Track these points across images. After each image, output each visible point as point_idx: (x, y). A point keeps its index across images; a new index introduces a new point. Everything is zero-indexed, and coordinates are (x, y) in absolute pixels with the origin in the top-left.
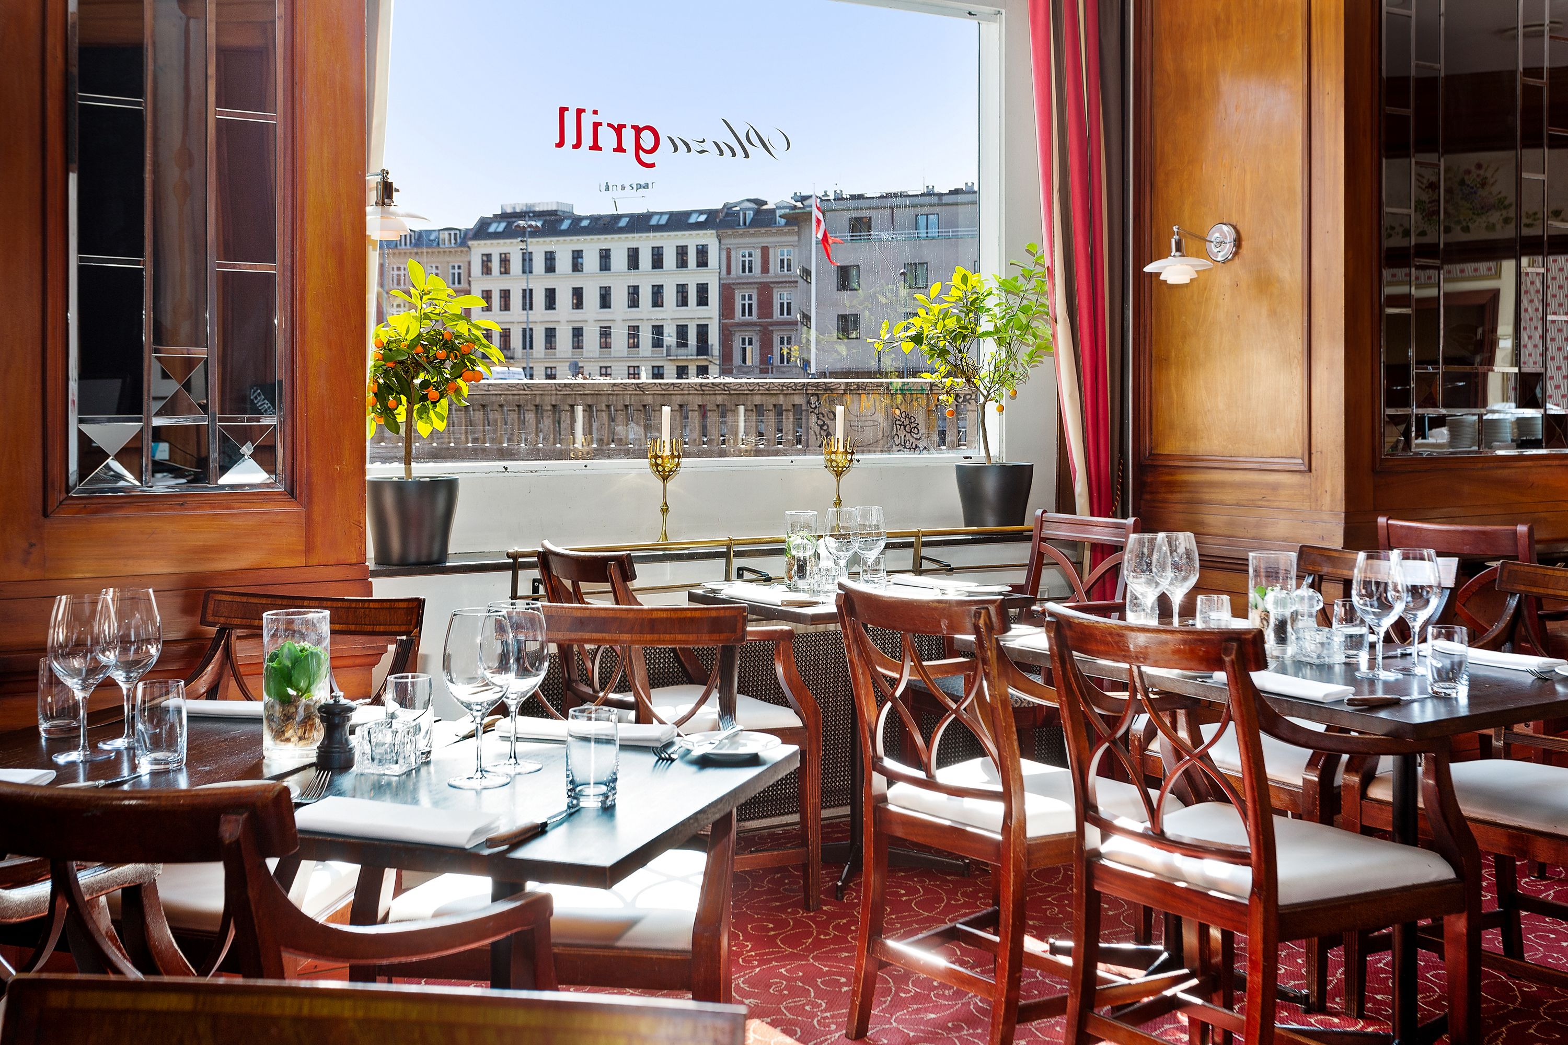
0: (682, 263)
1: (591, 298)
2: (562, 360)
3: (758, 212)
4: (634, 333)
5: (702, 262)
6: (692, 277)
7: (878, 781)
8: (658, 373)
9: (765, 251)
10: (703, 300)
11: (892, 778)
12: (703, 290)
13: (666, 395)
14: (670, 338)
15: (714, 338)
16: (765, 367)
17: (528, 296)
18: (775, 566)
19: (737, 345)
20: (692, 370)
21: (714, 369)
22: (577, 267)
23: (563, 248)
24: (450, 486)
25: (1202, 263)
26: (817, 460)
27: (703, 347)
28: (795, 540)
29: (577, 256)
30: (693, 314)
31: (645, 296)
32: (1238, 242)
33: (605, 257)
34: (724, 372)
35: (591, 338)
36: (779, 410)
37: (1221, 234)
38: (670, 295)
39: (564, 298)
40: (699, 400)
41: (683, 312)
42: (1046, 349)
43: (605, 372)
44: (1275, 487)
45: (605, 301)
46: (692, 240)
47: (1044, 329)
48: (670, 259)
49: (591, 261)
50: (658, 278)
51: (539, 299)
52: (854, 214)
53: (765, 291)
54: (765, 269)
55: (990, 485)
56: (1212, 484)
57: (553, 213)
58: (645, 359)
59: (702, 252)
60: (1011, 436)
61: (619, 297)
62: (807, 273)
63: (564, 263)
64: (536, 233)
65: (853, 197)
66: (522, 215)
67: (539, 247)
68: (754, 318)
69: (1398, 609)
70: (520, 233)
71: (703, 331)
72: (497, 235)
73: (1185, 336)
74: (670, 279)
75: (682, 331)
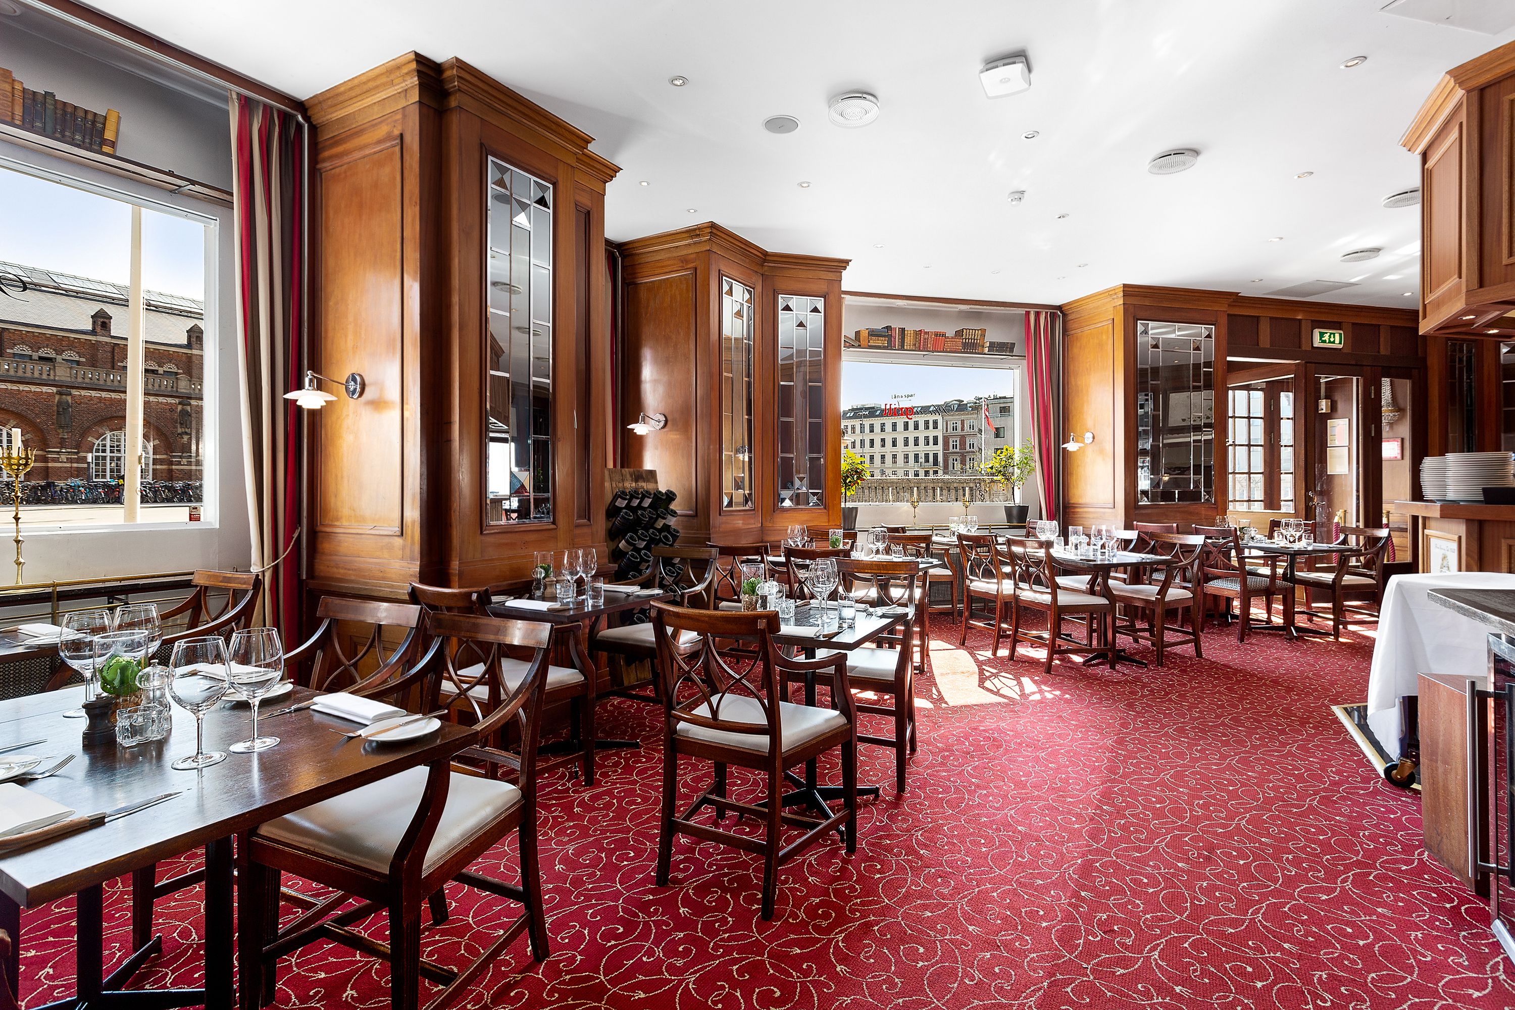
0: (927, 428)
1: (889, 443)
2: (877, 468)
3: (959, 405)
4: (906, 457)
5: (935, 427)
6: (931, 433)
7: (968, 582)
8: (917, 475)
9: (963, 422)
10: (936, 443)
11: (972, 581)
12: (936, 439)
13: (919, 482)
14: (922, 460)
15: (940, 459)
16: (963, 471)
17: (862, 442)
18: (947, 533)
19: (950, 462)
20: (931, 472)
21: (940, 472)
22: (883, 430)
23: (877, 422)
24: (856, 508)
25: (1081, 445)
26: (960, 504)
27: (936, 463)
28: (951, 525)
29: (883, 425)
30: (931, 448)
31: (911, 442)
32: (1094, 438)
33: (894, 426)
34: (944, 473)
35: (888, 459)
36: (956, 489)
37: (1088, 436)
38: (922, 441)
39: (877, 443)
40: (932, 485)
41: (927, 448)
42: (1034, 470)
43: (894, 473)
44: (1104, 513)
45: (894, 444)
46: (931, 418)
47: (1033, 464)
48: (922, 426)
49: (889, 428)
50: (916, 434)
51: (867, 443)
52: (1002, 405)
53: (963, 439)
54: (963, 429)
55: (1015, 512)
56: (1086, 512)
57: (873, 408)
58: (911, 468)
59: (935, 423)
60: (1023, 497)
61: (900, 442)
62: (980, 430)
63: (877, 428)
64: (865, 416)
65: (1000, 398)
66: (861, 409)
67: (867, 422)
68: (958, 450)
69: (1104, 540)
70: (860, 417)
71: (936, 456)
72: (850, 418)
73: (1078, 466)
74: (921, 434)
75: (927, 456)
